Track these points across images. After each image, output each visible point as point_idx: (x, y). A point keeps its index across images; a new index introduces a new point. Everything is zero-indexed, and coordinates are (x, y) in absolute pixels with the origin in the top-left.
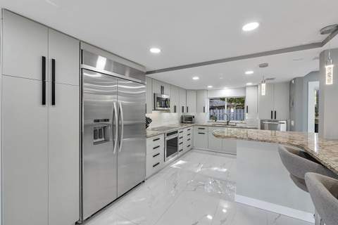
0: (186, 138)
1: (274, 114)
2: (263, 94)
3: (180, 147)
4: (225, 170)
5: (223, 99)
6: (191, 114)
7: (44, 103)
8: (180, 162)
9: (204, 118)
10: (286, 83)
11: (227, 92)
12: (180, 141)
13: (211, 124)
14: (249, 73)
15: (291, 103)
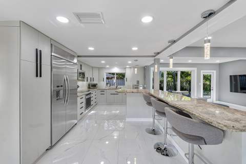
0: (94, 97)
1: (138, 82)
2: (136, 73)
3: (92, 103)
4: (118, 112)
5: (113, 74)
6: (95, 82)
7: (37, 76)
8: (92, 112)
9: (103, 84)
10: (143, 67)
11: (116, 70)
12: (92, 99)
13: (108, 88)
14: (130, 62)
15: (145, 77)
